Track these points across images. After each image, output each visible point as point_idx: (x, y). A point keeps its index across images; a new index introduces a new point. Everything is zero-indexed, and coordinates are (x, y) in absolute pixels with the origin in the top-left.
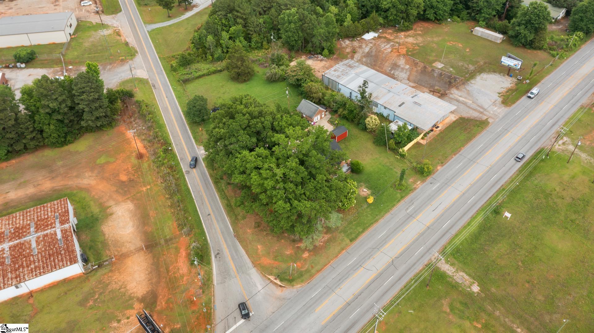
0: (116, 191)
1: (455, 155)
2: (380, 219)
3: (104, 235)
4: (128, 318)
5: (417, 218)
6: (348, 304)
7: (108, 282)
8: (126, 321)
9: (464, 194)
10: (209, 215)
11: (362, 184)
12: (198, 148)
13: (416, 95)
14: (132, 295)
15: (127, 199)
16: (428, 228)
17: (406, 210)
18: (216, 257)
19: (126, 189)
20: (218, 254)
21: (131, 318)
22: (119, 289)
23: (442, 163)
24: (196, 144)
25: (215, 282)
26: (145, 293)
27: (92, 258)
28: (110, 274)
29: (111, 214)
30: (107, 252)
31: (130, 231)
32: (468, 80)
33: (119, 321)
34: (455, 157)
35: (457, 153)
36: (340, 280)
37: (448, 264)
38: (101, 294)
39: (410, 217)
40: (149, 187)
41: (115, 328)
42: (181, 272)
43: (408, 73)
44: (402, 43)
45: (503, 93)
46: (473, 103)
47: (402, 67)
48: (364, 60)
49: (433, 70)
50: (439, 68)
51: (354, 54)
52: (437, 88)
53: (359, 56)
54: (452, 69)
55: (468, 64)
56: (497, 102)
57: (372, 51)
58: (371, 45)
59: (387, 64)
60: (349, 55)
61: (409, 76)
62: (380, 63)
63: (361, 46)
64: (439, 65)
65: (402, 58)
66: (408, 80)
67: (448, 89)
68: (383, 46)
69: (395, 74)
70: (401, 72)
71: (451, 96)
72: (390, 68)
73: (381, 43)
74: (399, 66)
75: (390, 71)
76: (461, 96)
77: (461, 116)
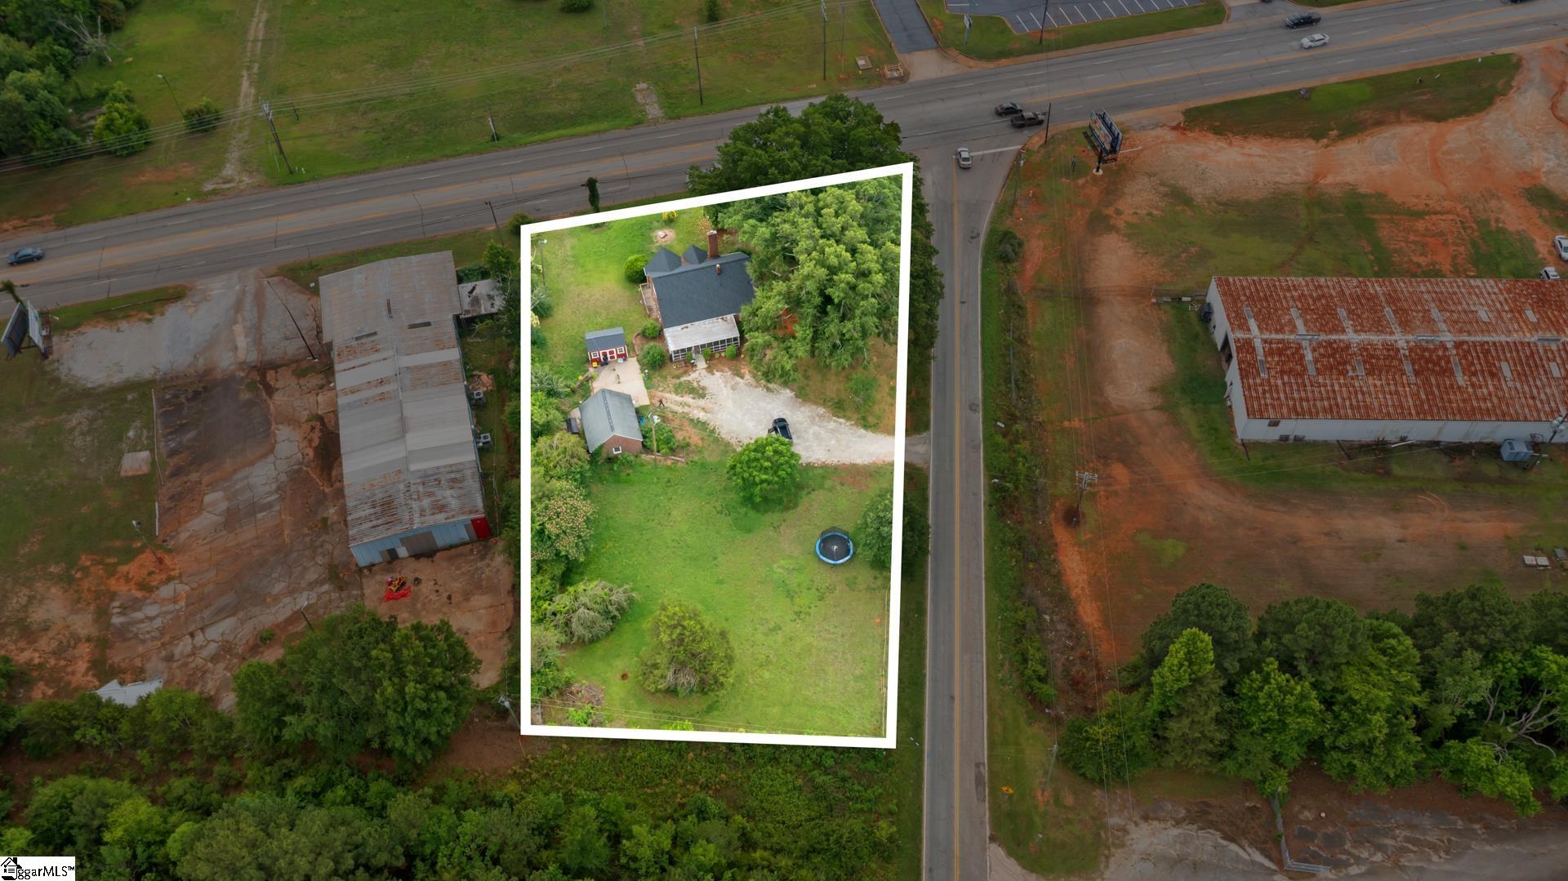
0: (1140, 443)
3: (1169, 352)
7: (1165, 270)
8: (1139, 211)
9: (511, 174)
10: (963, 303)
11: (653, 250)
12: (927, 462)
14: (1126, 239)
15: (1118, 415)
16: (622, 155)
17: (625, 189)
18: (978, 235)
19: (1118, 439)
20: (973, 238)
21: (1131, 212)
22: (1146, 253)
24: (927, 478)
25: (992, 205)
26: (1105, 236)
27: (1194, 318)
28: (1161, 279)
29: (1153, 390)
30: (1164, 319)
31: (1119, 341)
33: (1150, 214)
35: (428, 237)
38: (1177, 257)
40: (1066, 424)
41: (1156, 208)
42: (1041, 243)
43: (239, 475)
44: (92, 607)
45: (140, 320)
46: (236, 323)
47: (224, 505)
48: (279, 587)
49: (173, 453)
50: (152, 451)
51: (278, 626)
52: (245, 396)
53: (273, 610)
54: (131, 434)
55: (72, 429)
56: (189, 303)
57: (219, 611)
58: (183, 647)
59: (247, 534)
60: (296, 630)
61: (252, 463)
62: (257, 552)
63: (215, 659)
64: (135, 462)
65: (183, 536)
66: (271, 451)
67: (228, 381)
68: (158, 623)
69: (274, 486)
70: (250, 487)
71: (254, 358)
72: (260, 516)
73: (144, 642)
74: (228, 509)
75: (270, 506)
76: (235, 349)
77: (309, 299)
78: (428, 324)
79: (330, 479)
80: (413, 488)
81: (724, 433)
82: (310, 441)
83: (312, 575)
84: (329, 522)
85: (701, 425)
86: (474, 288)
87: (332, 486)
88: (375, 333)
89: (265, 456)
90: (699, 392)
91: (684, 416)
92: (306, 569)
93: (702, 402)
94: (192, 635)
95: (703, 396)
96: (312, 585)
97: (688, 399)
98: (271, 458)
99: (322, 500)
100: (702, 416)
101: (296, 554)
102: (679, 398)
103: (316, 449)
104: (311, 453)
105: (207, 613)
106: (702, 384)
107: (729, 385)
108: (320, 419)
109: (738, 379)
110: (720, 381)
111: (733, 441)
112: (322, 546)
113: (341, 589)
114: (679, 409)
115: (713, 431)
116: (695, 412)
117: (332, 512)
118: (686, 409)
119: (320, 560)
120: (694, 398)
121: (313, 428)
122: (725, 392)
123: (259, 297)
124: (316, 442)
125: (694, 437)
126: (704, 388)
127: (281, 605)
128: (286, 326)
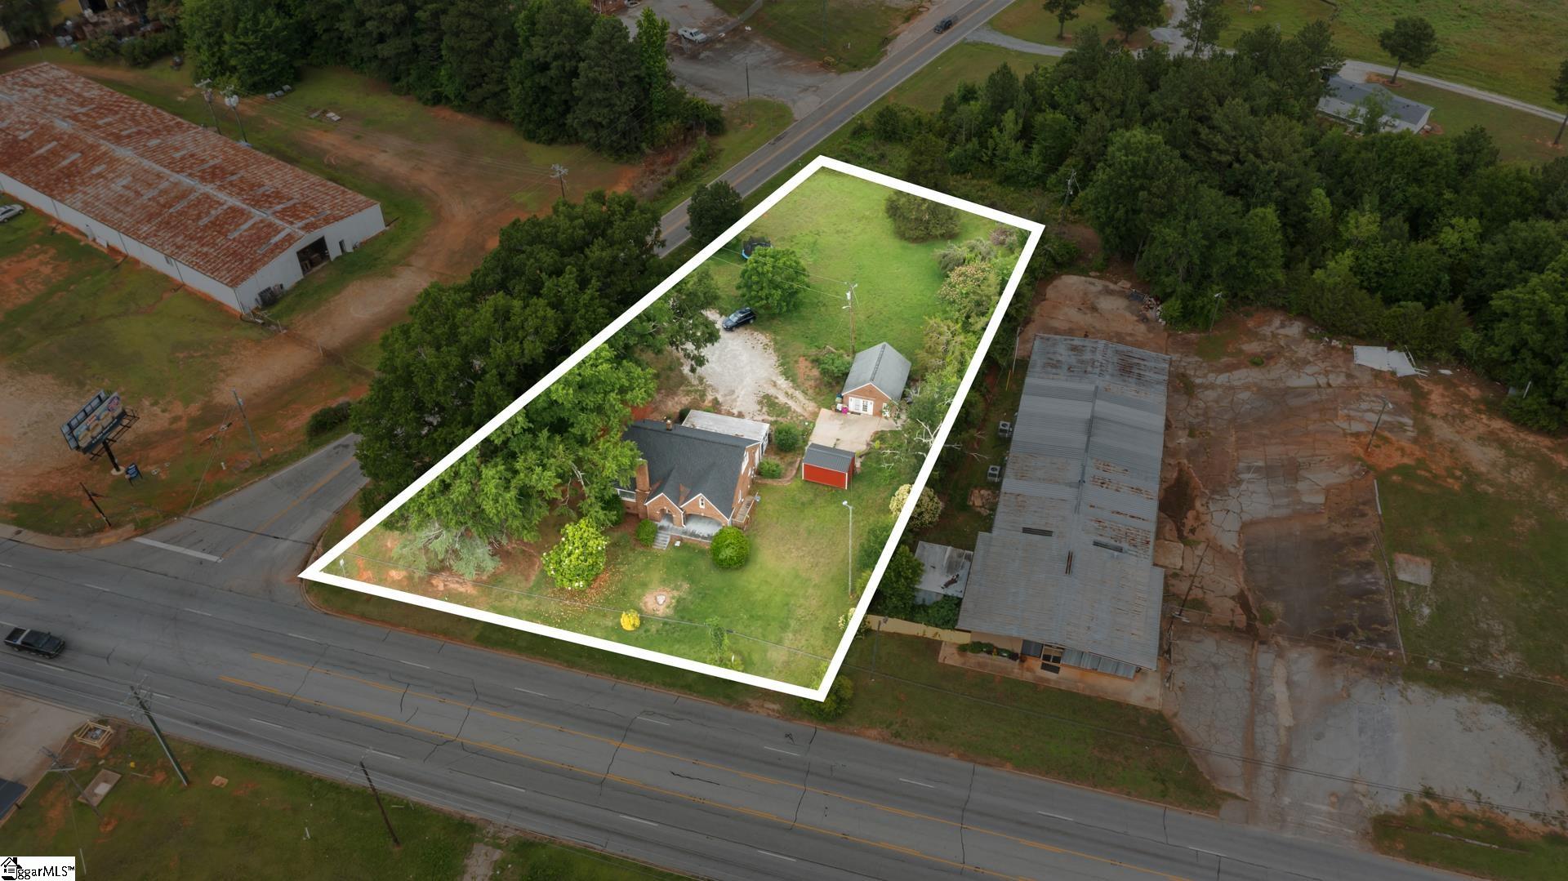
0: (454, 252)
1: (962, 757)
2: (582, 667)
3: (338, 293)
4: (164, 411)
5: (624, 745)
6: (287, 703)
7: (233, 350)
9: (790, 829)
11: (686, 586)
13: (1120, 550)
14: (214, 391)
15: (438, 272)
17: (646, 712)
18: (336, 447)
19: (464, 260)
20: (346, 446)
22: (221, 371)
23: (897, 735)
26: (225, 403)
28: (250, 344)
29: (391, 276)
30: (299, 317)
31: (361, 316)
32: (1410, 677)
34: (951, 760)
35: (972, 761)
36: (353, 663)
37: (495, 870)
38: (204, 356)
39: (625, 730)
42: (287, 423)
43: (1284, 512)
44: (1436, 440)
45: (1445, 803)
46: (1289, 729)
47: (1301, 486)
48: (1244, 395)
49: (1367, 566)
50: (1395, 578)
51: (1246, 367)
52: (1276, 607)
53: (1250, 379)
54: (1426, 611)
55: (1511, 648)
56: (1367, 803)
57: (1304, 394)
58: (1337, 380)
59: (1275, 451)
60: (1230, 359)
61: (1268, 520)
62: (1265, 432)
63: (1306, 362)
64: (1414, 571)
65: (1345, 470)
66: (1245, 526)
67: (1299, 636)
68: (1364, 406)
69: (1244, 486)
70: (1271, 495)
71: (1265, 658)
72: (1261, 463)
73: (1377, 396)
74: (1296, 480)
75: (1249, 469)
76: (1289, 683)
77: (1175, 715)
78: (1026, 530)
79: (1180, 471)
80: (1097, 371)
81: (772, 359)
82: (1197, 518)
83: (1211, 395)
84: (1187, 432)
85: (788, 374)
86: (947, 585)
87: (1179, 463)
88: (1096, 544)
89: (1253, 523)
90: (768, 403)
91: (797, 386)
92: (1217, 402)
93: (772, 391)
94: (1329, 385)
95: (767, 397)
96: (1212, 386)
97: (782, 399)
98: (1246, 517)
99: (1192, 454)
100: (782, 382)
101: (1225, 417)
102: (791, 403)
103: (1192, 507)
104: (1198, 504)
105: (1316, 397)
106: (759, 407)
107: (734, 397)
108: (1181, 537)
109: (720, 399)
110: (738, 404)
111: (771, 351)
112: (1197, 415)
113: (1184, 375)
114: (798, 394)
115: (782, 365)
116: (784, 386)
117: (1183, 439)
118: (791, 391)
119: (1201, 405)
120: (777, 398)
121: (1193, 531)
122: (743, 393)
123: (1252, 763)
124: (1191, 514)
125: (803, 367)
126: (760, 403)
127: (1243, 381)
128: (1214, 687)
